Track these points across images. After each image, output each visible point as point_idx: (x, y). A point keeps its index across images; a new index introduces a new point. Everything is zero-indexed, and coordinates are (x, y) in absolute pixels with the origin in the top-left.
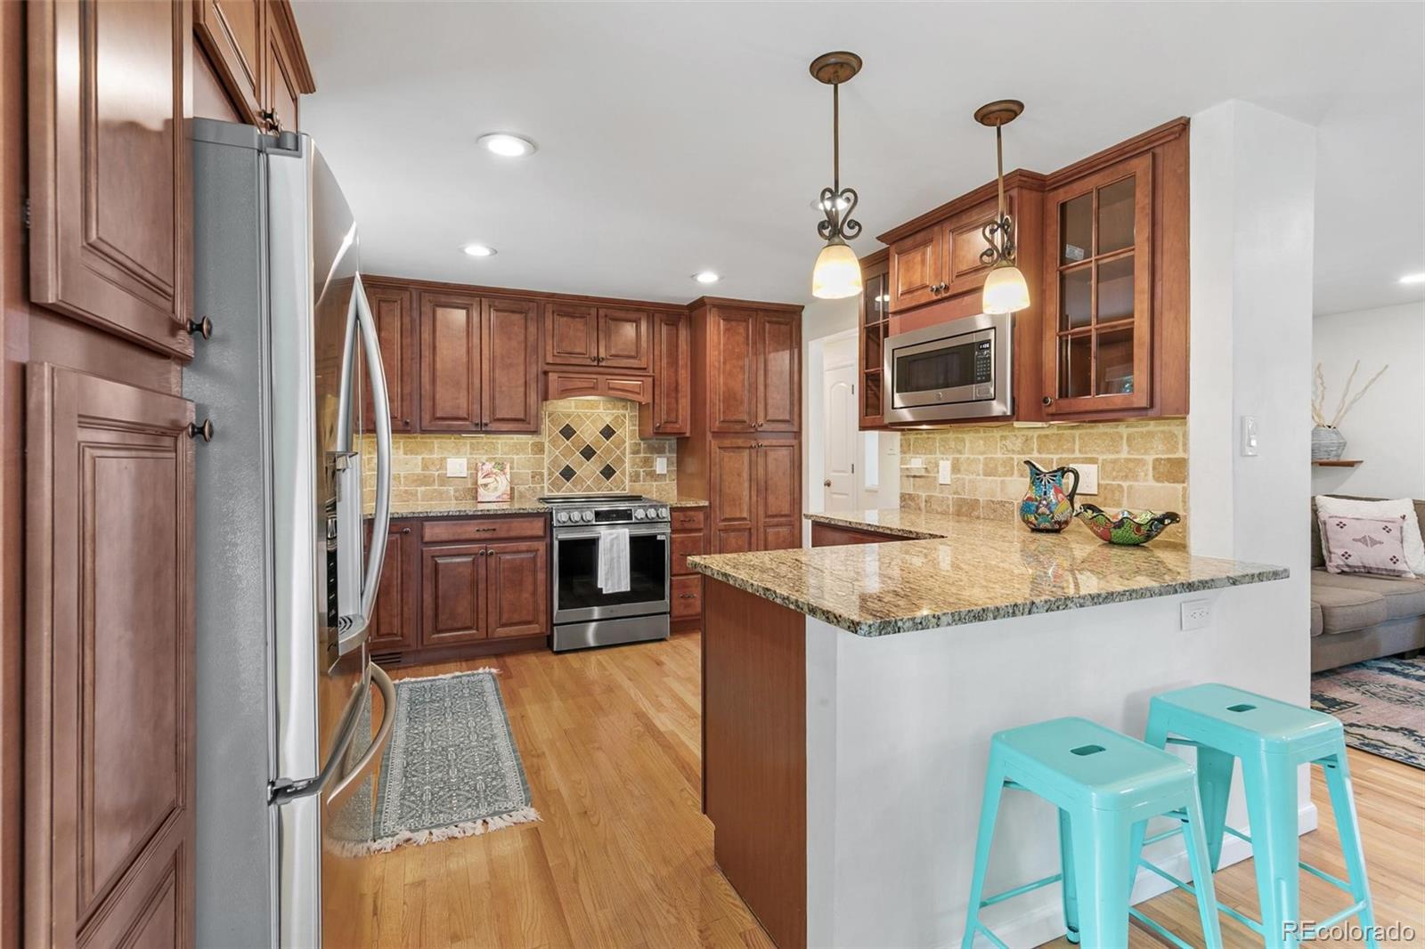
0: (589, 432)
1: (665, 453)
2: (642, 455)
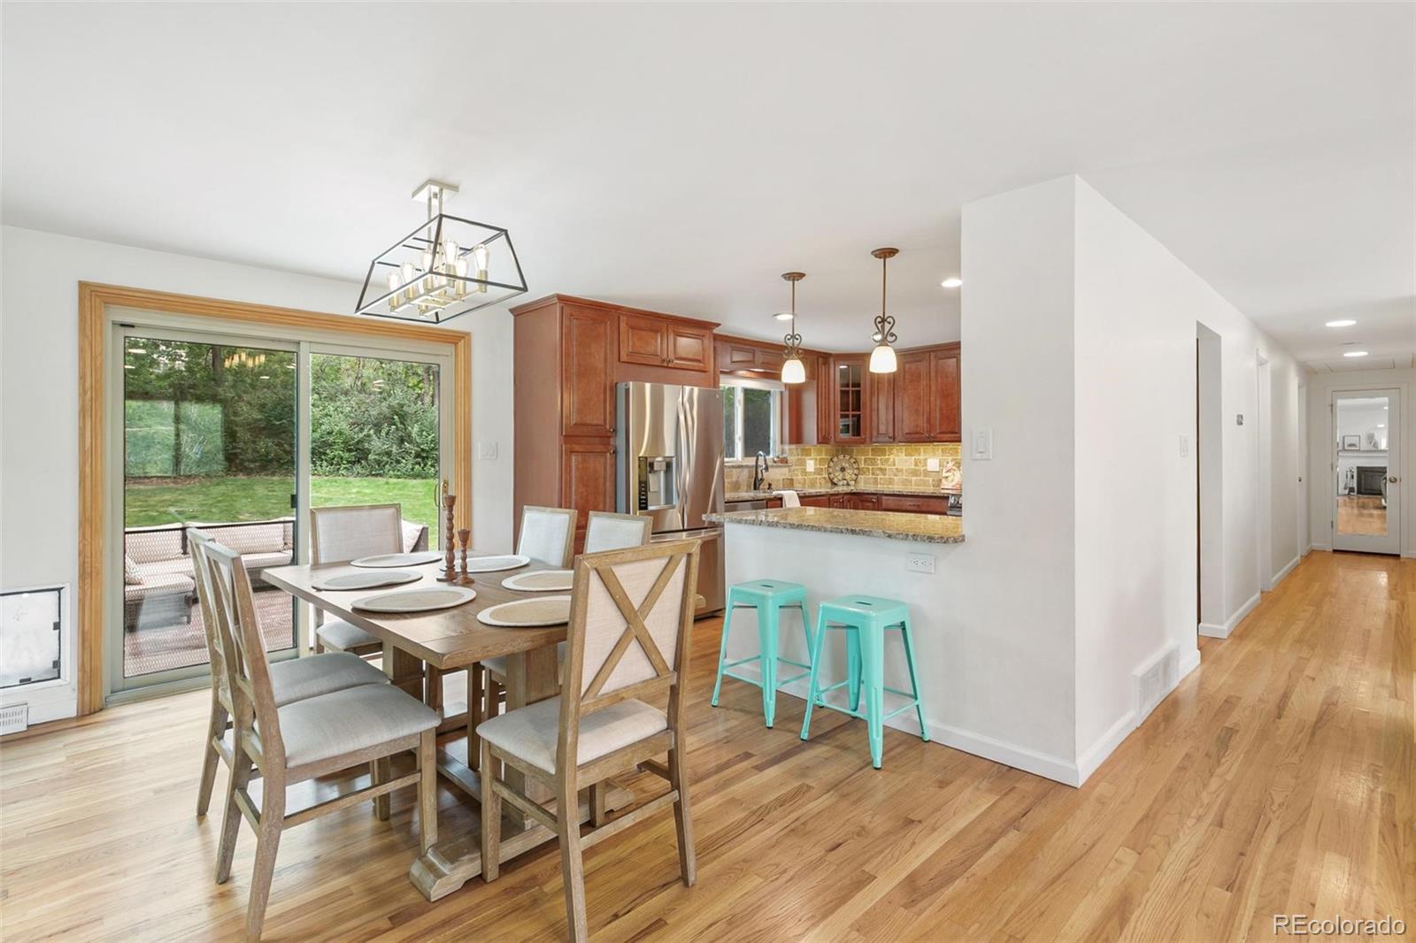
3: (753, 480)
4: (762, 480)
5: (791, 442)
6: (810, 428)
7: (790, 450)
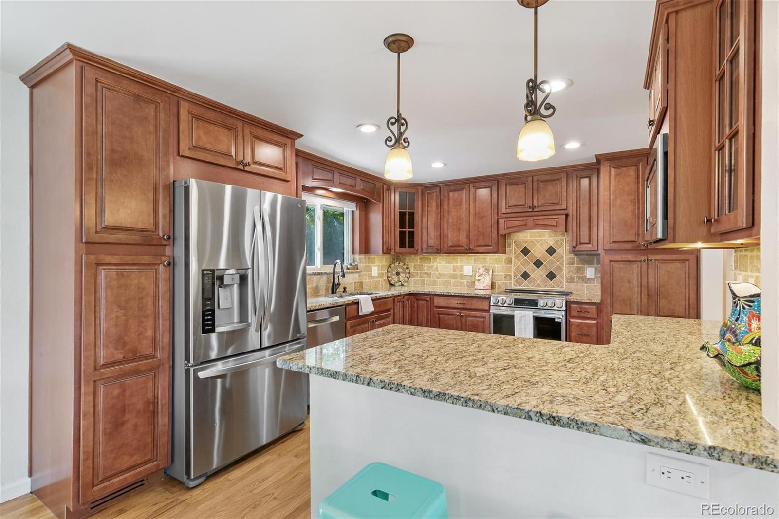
0: (539, 251)
1: (594, 264)
2: (576, 265)
3: (331, 284)
4: (339, 284)
5: (360, 253)
6: (377, 241)
7: (360, 258)
